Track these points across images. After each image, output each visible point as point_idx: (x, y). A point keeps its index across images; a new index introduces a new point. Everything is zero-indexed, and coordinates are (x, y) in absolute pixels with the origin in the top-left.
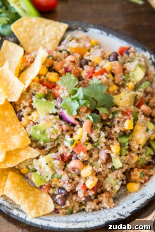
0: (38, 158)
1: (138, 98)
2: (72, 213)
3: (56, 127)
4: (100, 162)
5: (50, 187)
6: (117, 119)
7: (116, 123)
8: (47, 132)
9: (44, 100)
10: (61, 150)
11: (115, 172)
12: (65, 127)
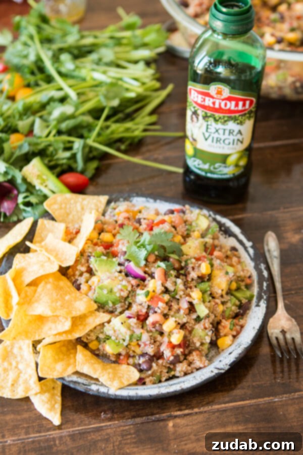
0: (109, 322)
1: (208, 245)
2: (160, 381)
3: (124, 283)
4: (182, 312)
5: (128, 356)
6: (190, 266)
7: (190, 269)
8: (115, 290)
9: (104, 258)
10: (135, 308)
11: (202, 322)
12: (134, 282)
